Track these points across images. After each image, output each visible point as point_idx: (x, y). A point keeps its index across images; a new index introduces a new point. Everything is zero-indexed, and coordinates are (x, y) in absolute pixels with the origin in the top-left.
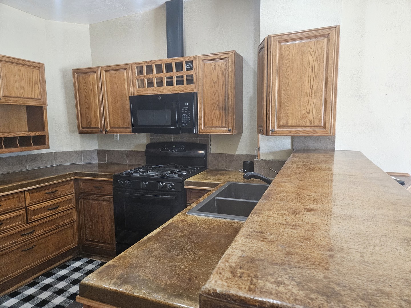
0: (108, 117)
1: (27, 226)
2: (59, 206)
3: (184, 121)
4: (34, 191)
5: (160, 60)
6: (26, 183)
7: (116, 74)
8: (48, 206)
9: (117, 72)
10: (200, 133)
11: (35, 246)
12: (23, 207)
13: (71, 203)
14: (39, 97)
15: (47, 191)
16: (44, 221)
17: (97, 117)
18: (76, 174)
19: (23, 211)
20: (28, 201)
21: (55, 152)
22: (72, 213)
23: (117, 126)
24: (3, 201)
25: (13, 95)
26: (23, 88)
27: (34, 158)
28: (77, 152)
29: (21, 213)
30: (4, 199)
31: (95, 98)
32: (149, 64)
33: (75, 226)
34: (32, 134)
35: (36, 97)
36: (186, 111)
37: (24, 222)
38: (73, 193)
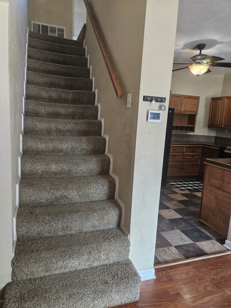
0: (223, 120)
1: (183, 160)
2: (194, 156)
4: (187, 147)
6: (185, 144)
8: (190, 155)
11: (183, 168)
12: (183, 152)
14: (195, 111)
15: (191, 149)
18: (204, 145)
21: (196, 135)
23: (227, 125)
26: (190, 107)
27: (187, 136)
28: (205, 136)
30: (178, 147)
31: (219, 111)
33: (199, 167)
34: (190, 126)
38: (201, 153)
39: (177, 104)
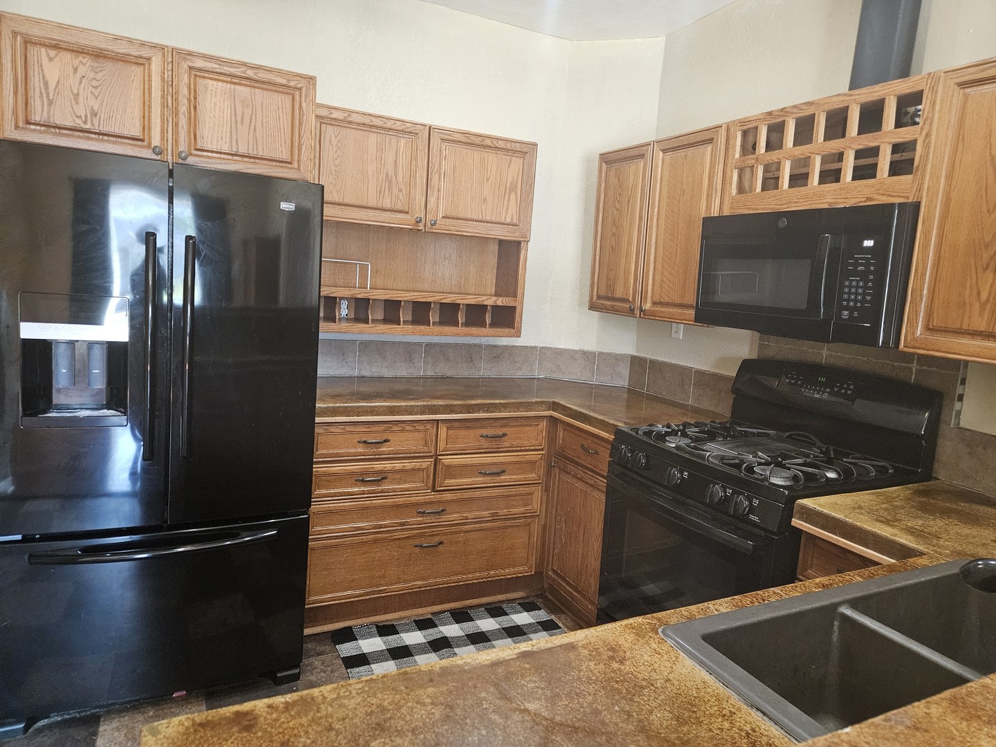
0: (651, 273)
1: (433, 497)
2: (503, 472)
3: (848, 300)
4: (456, 424)
5: (810, 104)
6: (442, 406)
7: (686, 156)
8: (481, 465)
9: (690, 151)
10: (906, 350)
11: (441, 543)
12: (431, 454)
13: (532, 471)
14: (514, 221)
15: (484, 432)
16: (467, 495)
17: (629, 273)
18: (555, 406)
19: (427, 463)
20: (442, 445)
21: (543, 347)
22: (531, 494)
23: (667, 300)
24: (394, 431)
25: (461, 215)
26: (485, 200)
27: (498, 354)
28: (586, 355)
29: (425, 465)
30: (395, 428)
31: (631, 224)
32: (777, 121)
33: (536, 527)
34: (489, 301)
35: (508, 220)
36: (860, 268)
37: (426, 486)
38: (542, 450)
39: (400, 175)
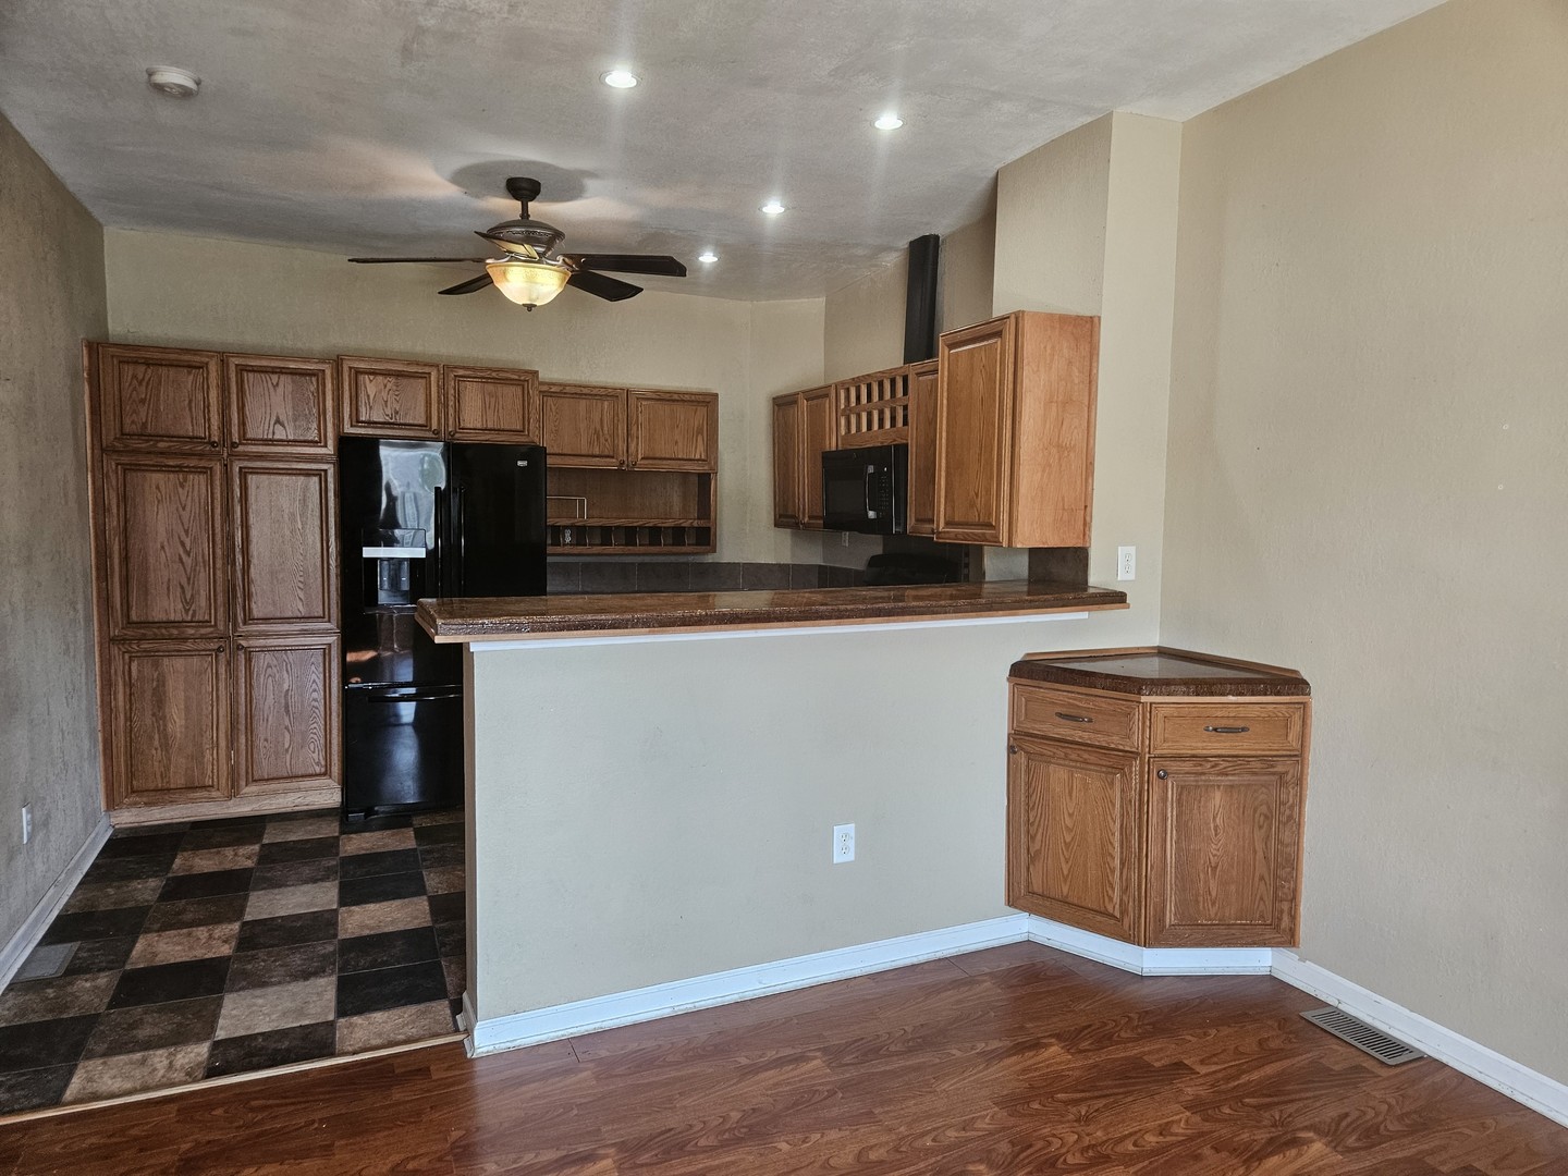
0: (807, 494)
7: (816, 405)
9: (817, 402)
10: (910, 534)
17: (795, 495)
21: (745, 563)
23: (814, 513)
25: (657, 456)
27: (703, 570)
28: (781, 567)
34: (686, 523)
35: (698, 457)
36: (883, 485)
39: (606, 428)
